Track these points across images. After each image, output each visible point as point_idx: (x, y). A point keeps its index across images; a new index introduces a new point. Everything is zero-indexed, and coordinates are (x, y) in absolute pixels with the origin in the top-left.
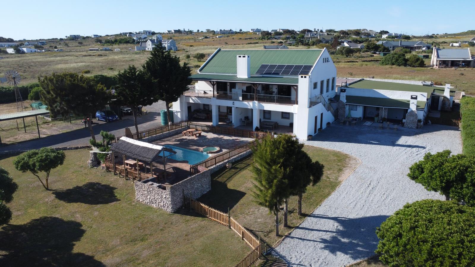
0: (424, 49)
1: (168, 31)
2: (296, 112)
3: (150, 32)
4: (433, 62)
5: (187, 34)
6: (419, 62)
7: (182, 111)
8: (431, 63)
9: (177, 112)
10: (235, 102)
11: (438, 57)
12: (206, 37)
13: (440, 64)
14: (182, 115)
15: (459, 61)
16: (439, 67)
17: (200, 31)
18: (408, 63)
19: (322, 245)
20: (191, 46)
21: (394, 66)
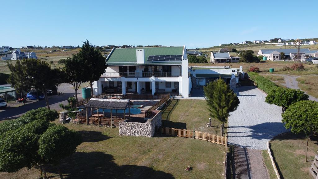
0: (199, 55)
1: (22, 47)
2: (181, 81)
3: (8, 48)
4: (212, 60)
5: (39, 49)
6: (205, 60)
7: (98, 88)
8: (211, 61)
9: (95, 89)
10: (139, 78)
11: (214, 57)
12: (55, 51)
13: (216, 61)
14: (98, 91)
15: (225, 59)
16: (216, 63)
17: (47, 47)
18: (199, 61)
19: (251, 138)
20: (47, 56)
21: (192, 63)
